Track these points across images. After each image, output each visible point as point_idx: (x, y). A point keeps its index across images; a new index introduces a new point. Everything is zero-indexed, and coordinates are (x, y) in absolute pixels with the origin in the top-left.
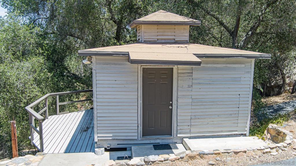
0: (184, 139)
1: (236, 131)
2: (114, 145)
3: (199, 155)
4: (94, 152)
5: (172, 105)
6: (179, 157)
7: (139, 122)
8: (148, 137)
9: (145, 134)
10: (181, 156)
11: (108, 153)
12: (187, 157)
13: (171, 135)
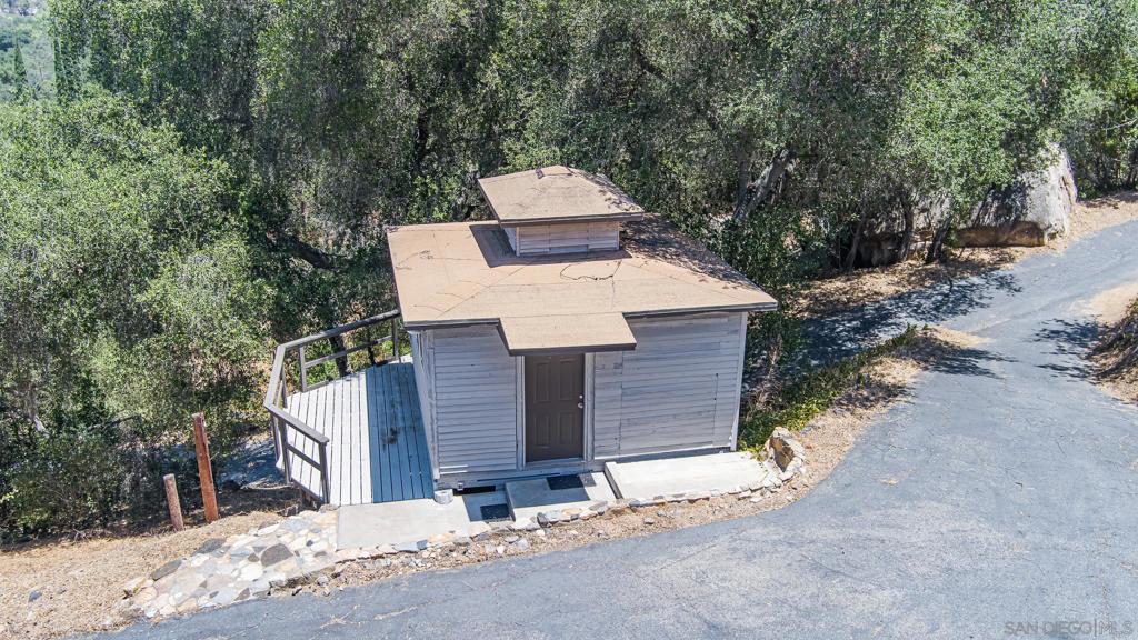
0: (608, 464)
1: (711, 443)
2: (472, 482)
3: (630, 507)
4: (433, 497)
5: (582, 401)
6: (596, 512)
7: (520, 438)
8: (537, 464)
9: (532, 456)
10: (600, 510)
11: (459, 499)
12: (609, 512)
13: (581, 456)
